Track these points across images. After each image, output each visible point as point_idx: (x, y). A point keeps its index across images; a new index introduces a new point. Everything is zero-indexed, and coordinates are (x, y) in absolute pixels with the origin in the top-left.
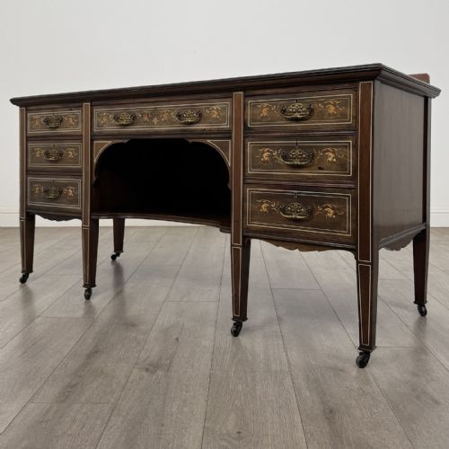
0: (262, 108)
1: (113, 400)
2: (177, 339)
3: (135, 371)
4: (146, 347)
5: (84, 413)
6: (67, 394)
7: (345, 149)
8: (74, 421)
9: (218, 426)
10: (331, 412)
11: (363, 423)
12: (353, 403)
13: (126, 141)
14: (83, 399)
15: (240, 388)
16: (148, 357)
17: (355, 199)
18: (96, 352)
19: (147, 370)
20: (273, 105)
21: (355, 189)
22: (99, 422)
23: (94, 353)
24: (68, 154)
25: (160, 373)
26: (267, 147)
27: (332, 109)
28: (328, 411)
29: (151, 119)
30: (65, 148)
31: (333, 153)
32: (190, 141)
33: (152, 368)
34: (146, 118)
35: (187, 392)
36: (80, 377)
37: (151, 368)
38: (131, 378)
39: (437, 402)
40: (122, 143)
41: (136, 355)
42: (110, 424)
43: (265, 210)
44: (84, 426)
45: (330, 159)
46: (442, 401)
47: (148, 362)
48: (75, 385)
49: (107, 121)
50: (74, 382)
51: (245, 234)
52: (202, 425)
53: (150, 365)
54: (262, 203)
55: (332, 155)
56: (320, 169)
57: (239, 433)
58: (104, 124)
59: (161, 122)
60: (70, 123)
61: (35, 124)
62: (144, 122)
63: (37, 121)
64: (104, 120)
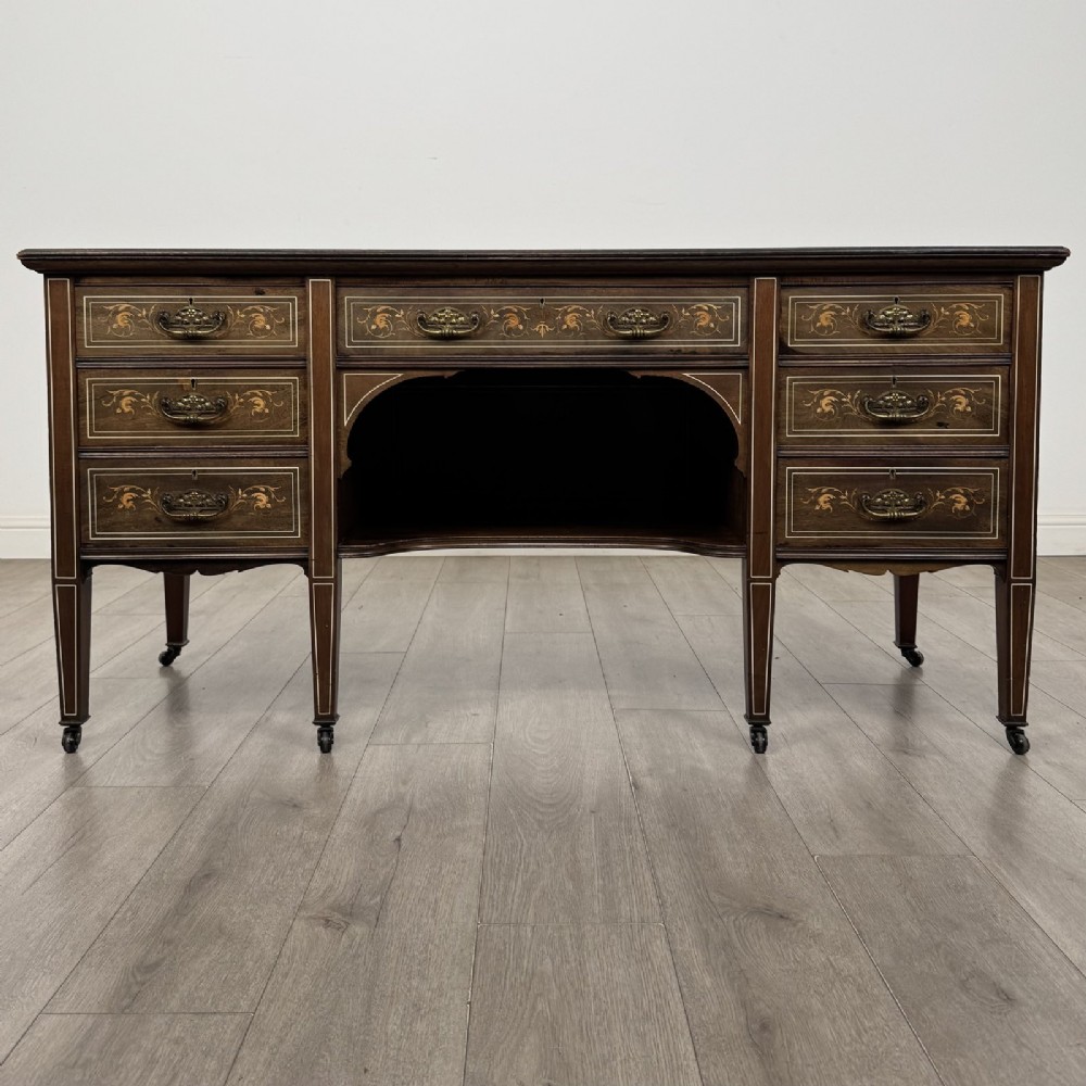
0: (821, 311)
1: (244, 1005)
2: (398, 839)
3: (299, 926)
4: (324, 862)
5: (177, 1042)
6: (135, 989)
7: (987, 390)
8: (151, 1062)
9: (499, 1072)
10: (764, 1027)
13: (453, 373)
14: (174, 1004)
15: (548, 966)
16: (330, 888)
17: (1006, 475)
18: (207, 876)
19: (327, 922)
20: (845, 306)
21: (1008, 457)
22: (212, 1065)
23: (204, 878)
24: (250, 405)
25: (359, 930)
26: (829, 387)
27: (966, 319)
29: (530, 324)
30: (238, 390)
31: (967, 395)
32: (638, 374)
33: (340, 916)
34: (514, 322)
35: (423, 977)
36: (169, 942)
37: (337, 917)
38: (290, 944)
40: (442, 377)
41: (303, 884)
42: (239, 1069)
43: (828, 506)
45: (960, 408)
47: (330, 900)
48: (157, 964)
49: (391, 327)
50: (153, 958)
51: (779, 555)
53: (336, 908)
54: (819, 494)
55: (964, 401)
56: (940, 425)
58: (378, 331)
59: (559, 332)
60: (261, 321)
61: (115, 326)
62: (509, 331)
63: (119, 317)
64: (380, 321)
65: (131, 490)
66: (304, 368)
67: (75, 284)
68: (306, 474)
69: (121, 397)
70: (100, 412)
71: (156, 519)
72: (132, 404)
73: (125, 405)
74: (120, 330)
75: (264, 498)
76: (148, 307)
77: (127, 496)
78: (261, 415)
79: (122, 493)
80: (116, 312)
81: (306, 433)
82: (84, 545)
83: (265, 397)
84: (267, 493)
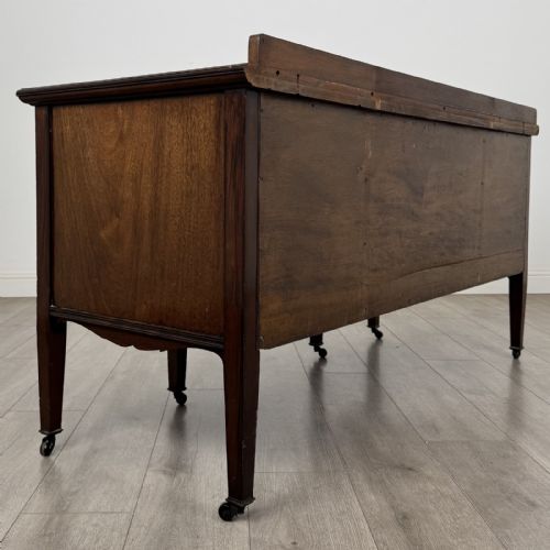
1: (128, 509)
3: (149, 474)
5: (96, 525)
8: (84, 534)
9: (268, 537)
10: (405, 517)
11: (446, 529)
12: (431, 507)
14: (90, 508)
23: (93, 453)
25: (182, 476)
28: (400, 517)
36: (81, 482)
38: (147, 482)
39: (533, 505)
42: (131, 537)
44: (98, 540)
46: (540, 503)
52: (246, 535)
57: (295, 543)
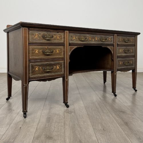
13: (83, 46)
21: (135, 57)
24: (56, 51)
29: (92, 39)
30: (54, 49)
32: (103, 47)
40: (81, 47)
43: (121, 64)
49: (75, 39)
56: (130, 53)
58: (74, 40)
59: (95, 41)
60: (58, 38)
61: (35, 37)
62: (90, 40)
63: (36, 36)
64: (74, 38)
65: (38, 67)
66: (64, 45)
67: (29, 29)
68: (64, 63)
69: (36, 50)
70: (33, 53)
71: (42, 72)
72: (38, 52)
73: (37, 52)
74: (36, 38)
75: (58, 67)
76: (41, 34)
77: (37, 68)
78: (58, 53)
79: (36, 68)
80: (36, 35)
81: (64, 56)
82: (29, 78)
83: (58, 50)
84: (59, 66)
